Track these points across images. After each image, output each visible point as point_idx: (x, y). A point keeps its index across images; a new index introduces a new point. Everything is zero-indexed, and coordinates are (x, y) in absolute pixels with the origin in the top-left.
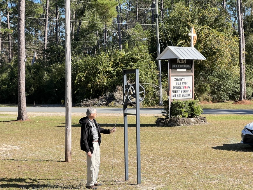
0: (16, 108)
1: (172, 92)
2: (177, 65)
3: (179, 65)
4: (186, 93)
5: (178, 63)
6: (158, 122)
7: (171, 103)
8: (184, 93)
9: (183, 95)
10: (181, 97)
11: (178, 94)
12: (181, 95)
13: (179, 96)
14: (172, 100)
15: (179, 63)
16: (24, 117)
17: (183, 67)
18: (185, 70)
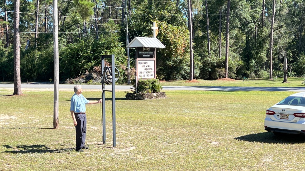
0: (13, 85)
1: (139, 73)
2: (143, 52)
3: (144, 51)
4: (149, 74)
6: (128, 96)
7: (138, 82)
8: (148, 74)
9: (147, 76)
10: (146, 77)
11: (144, 74)
12: (146, 76)
13: (144, 76)
14: (138, 79)
15: (144, 50)
16: (19, 92)
17: (147, 54)
18: (149, 56)
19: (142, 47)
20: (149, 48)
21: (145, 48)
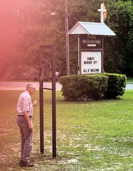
5: (88, 38)
17: (93, 43)
18: (95, 45)
19: (87, 34)
20: (95, 35)
21: (90, 35)
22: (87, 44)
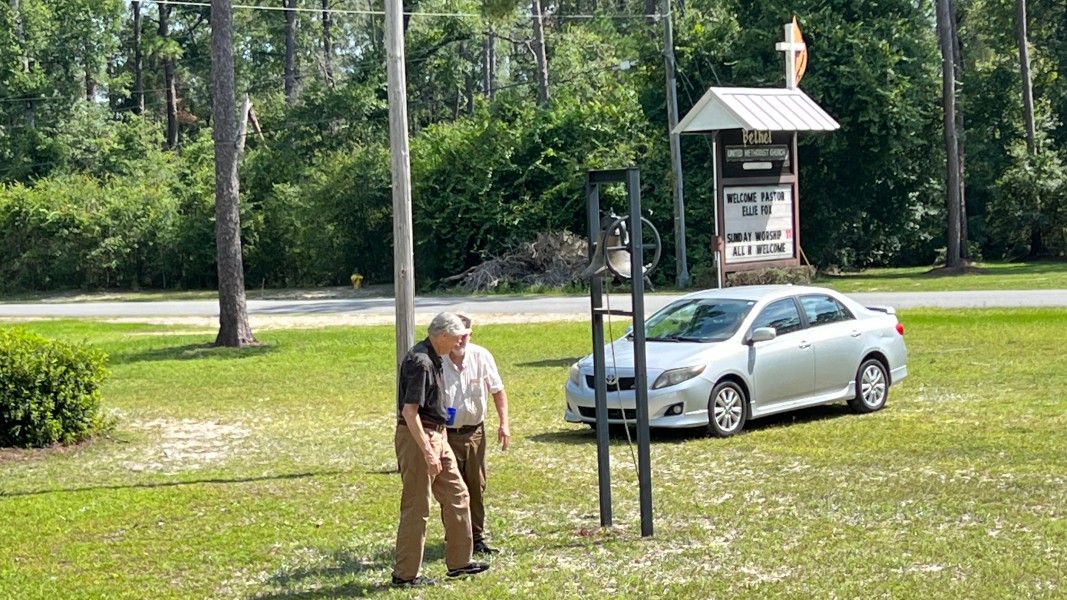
1: (727, 240)
2: (743, 148)
3: (747, 148)
4: (771, 242)
5: (745, 142)
8: (764, 242)
14: (726, 264)
15: (748, 143)
16: (241, 334)
17: (762, 157)
18: (768, 166)
19: (739, 131)
20: (767, 132)
21: (751, 132)
22: (743, 163)
